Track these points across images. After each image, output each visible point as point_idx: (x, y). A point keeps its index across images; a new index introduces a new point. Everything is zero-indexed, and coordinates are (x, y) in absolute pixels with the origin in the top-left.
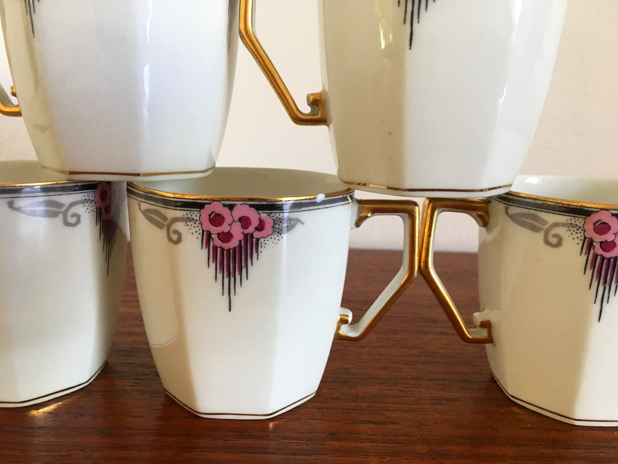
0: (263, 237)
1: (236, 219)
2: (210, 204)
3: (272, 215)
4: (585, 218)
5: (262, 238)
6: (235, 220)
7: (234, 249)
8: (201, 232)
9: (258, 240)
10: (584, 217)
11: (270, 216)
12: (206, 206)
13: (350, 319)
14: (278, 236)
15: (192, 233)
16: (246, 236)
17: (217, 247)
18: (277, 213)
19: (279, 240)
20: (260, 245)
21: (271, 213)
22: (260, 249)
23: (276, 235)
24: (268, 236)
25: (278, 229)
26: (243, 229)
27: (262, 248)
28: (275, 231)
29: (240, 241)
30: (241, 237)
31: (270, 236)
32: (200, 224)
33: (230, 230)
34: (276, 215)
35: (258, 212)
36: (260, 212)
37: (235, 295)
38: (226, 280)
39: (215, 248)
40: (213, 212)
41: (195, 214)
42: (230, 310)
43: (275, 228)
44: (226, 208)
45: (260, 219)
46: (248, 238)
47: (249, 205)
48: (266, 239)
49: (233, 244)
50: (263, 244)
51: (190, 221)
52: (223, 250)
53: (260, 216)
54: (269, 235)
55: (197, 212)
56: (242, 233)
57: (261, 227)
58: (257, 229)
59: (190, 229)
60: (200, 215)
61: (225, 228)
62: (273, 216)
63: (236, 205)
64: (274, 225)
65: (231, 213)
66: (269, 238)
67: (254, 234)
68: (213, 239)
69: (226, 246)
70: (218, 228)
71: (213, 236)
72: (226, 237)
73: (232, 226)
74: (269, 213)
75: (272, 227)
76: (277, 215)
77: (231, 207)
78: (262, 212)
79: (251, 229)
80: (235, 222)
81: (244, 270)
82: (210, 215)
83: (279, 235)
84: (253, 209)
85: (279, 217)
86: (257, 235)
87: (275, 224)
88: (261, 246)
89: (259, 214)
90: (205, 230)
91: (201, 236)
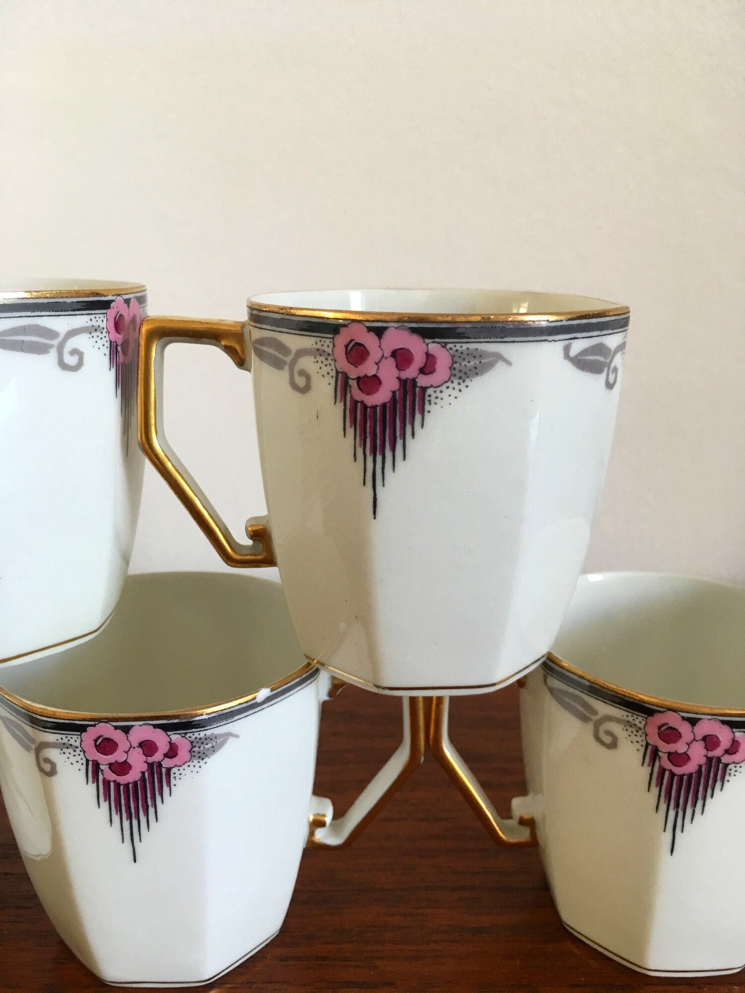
0: (176, 766)
1: (135, 744)
2: (94, 726)
3: (188, 735)
4: (646, 718)
5: (174, 767)
6: (132, 746)
7: (135, 783)
8: (84, 761)
9: (169, 770)
10: (646, 716)
11: (185, 737)
12: (88, 729)
13: (328, 819)
14: (199, 762)
15: (72, 764)
16: (151, 766)
17: (109, 782)
18: (195, 732)
19: (200, 767)
20: (172, 776)
21: (186, 734)
22: (173, 781)
23: (195, 762)
24: (184, 764)
25: (199, 753)
26: (146, 756)
27: (175, 780)
28: (194, 756)
29: (143, 773)
30: (144, 767)
31: (188, 764)
32: (83, 752)
33: (127, 759)
34: (193, 735)
35: (167, 734)
36: (169, 733)
37: (141, 841)
38: (126, 824)
39: (107, 783)
40: (100, 737)
41: (74, 739)
42: (135, 861)
43: (194, 752)
44: (119, 731)
45: (170, 743)
46: (154, 769)
47: (152, 725)
48: (181, 768)
49: (133, 776)
50: (177, 775)
51: (67, 748)
52: (118, 785)
53: (170, 738)
54: (186, 762)
55: (76, 736)
56: (145, 762)
57: (172, 752)
58: (166, 756)
59: (68, 758)
60: (82, 741)
61: (119, 756)
62: (190, 737)
63: (133, 726)
64: (192, 749)
65: (127, 736)
66: (185, 766)
67: (162, 763)
68: (102, 771)
69: (122, 780)
70: (109, 757)
71: (102, 767)
72: (122, 768)
73: (130, 753)
74: (182, 733)
75: (190, 752)
76: (196, 735)
77: (126, 730)
78: (174, 732)
79: (157, 757)
80: (134, 748)
81: (151, 810)
82: (96, 741)
83: (201, 761)
84: (159, 731)
85: (199, 737)
86: (167, 763)
87: (193, 747)
88: (175, 777)
89: (169, 736)
90: (88, 758)
91: (84, 767)
